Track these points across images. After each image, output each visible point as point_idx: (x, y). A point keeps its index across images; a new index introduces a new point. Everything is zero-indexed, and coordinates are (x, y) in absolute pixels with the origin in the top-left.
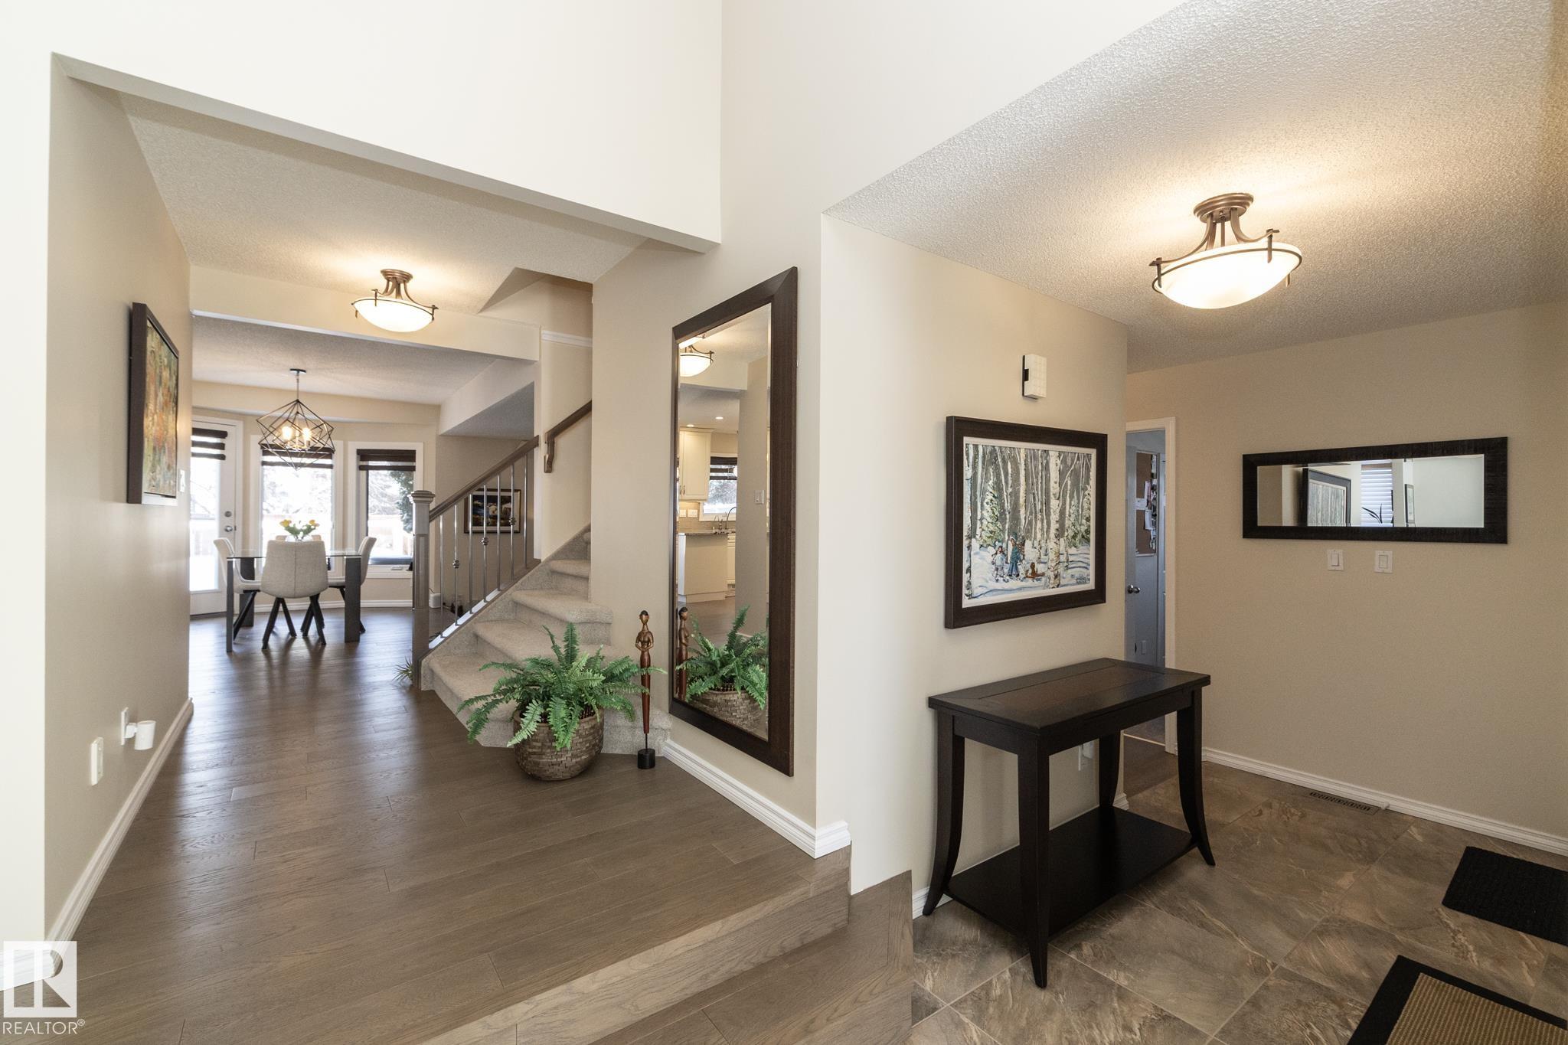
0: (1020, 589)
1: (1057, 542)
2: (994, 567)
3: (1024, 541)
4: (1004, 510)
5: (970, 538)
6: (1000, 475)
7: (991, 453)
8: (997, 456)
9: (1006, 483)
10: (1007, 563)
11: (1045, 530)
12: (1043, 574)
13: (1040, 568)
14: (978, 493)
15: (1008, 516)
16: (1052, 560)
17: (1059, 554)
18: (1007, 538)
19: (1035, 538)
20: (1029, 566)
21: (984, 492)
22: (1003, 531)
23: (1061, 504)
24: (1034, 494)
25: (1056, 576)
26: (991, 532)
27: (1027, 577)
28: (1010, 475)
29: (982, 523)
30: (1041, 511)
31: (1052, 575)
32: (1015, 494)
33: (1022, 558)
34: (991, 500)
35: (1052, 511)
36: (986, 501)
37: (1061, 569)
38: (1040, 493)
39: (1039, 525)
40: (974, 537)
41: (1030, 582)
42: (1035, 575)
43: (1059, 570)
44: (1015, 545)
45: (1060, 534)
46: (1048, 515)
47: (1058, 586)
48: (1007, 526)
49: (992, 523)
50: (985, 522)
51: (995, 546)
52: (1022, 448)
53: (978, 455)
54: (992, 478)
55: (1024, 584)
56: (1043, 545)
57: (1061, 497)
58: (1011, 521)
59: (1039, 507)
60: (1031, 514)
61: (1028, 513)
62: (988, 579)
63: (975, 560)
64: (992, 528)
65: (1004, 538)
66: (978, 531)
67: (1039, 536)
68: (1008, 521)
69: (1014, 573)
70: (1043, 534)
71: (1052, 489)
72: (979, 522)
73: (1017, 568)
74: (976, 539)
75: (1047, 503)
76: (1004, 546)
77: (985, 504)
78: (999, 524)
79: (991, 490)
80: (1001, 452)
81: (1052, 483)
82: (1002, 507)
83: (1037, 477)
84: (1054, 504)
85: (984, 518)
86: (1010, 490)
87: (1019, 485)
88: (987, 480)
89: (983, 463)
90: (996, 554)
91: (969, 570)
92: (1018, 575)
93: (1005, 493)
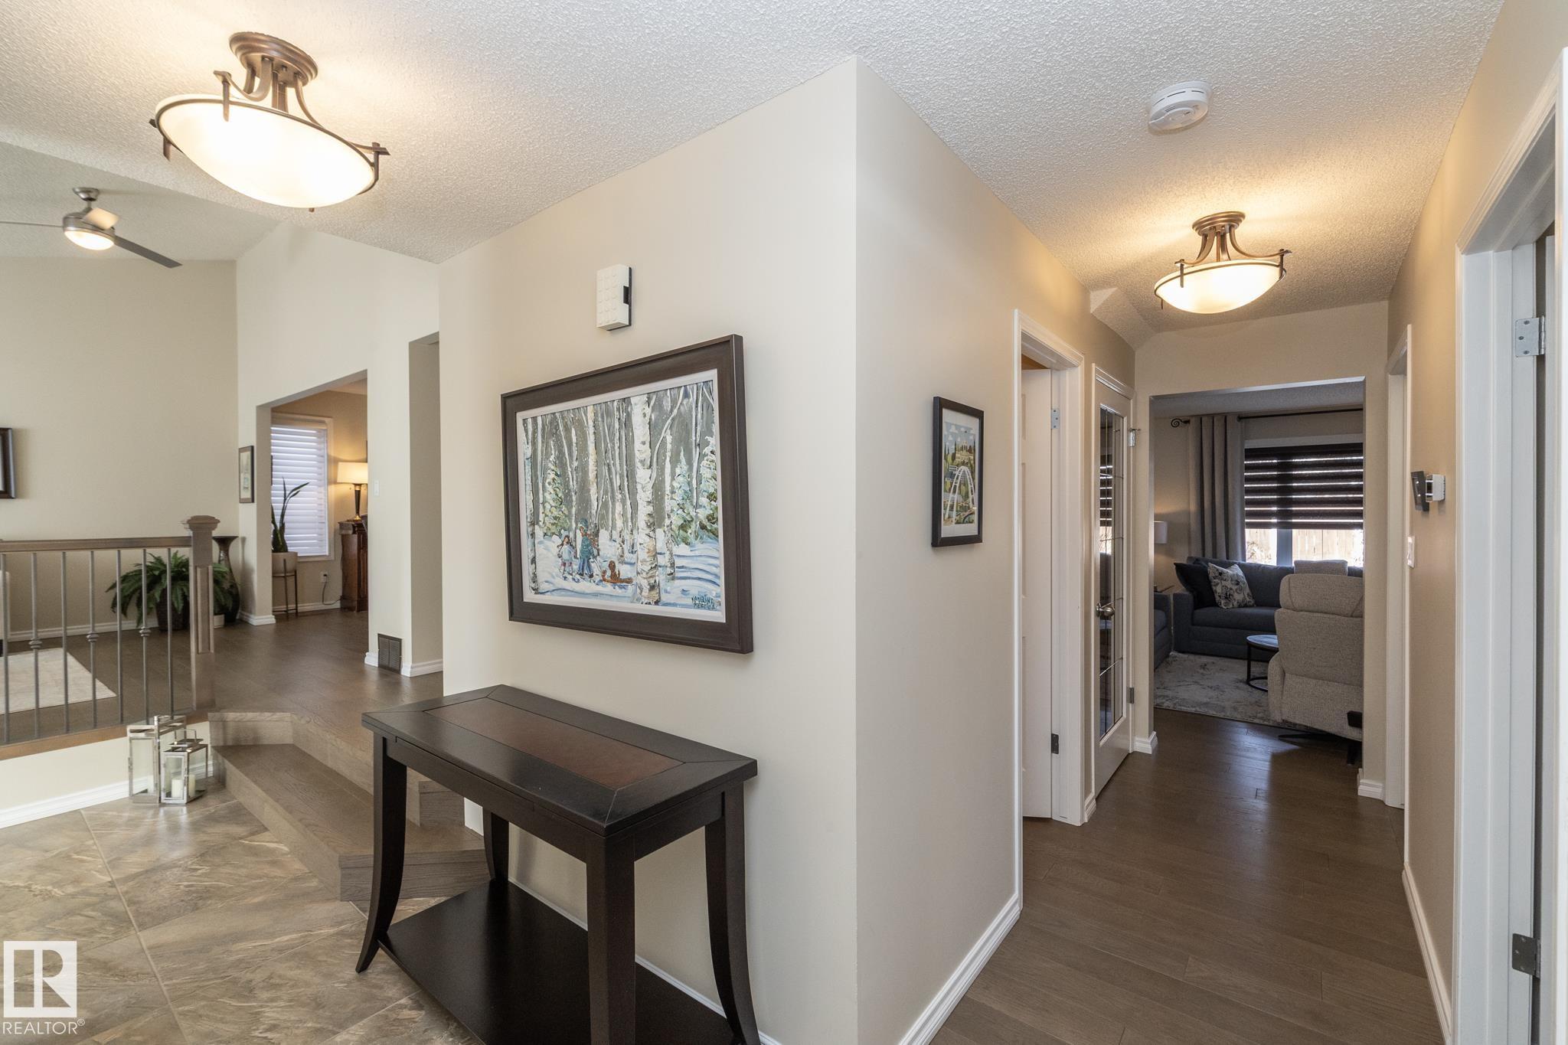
0: (596, 595)
1: (651, 534)
2: (560, 560)
3: (598, 531)
4: (570, 491)
5: (534, 525)
6: (563, 447)
7: (551, 423)
8: (558, 424)
9: (570, 455)
10: (575, 557)
11: (629, 516)
12: (629, 581)
13: (624, 571)
14: (539, 473)
15: (574, 498)
16: (644, 561)
17: (655, 554)
18: (574, 526)
19: (614, 527)
20: (606, 565)
21: (545, 470)
22: (569, 516)
23: (654, 475)
24: (609, 465)
25: (652, 588)
26: (555, 518)
27: (604, 580)
28: (574, 445)
29: (544, 507)
30: (620, 488)
31: (645, 583)
32: (583, 469)
33: (595, 553)
34: (554, 480)
35: (639, 487)
36: (547, 481)
37: (661, 577)
38: (618, 462)
39: (619, 508)
40: (538, 524)
41: (608, 588)
42: (615, 579)
43: (657, 579)
44: (585, 535)
45: (656, 521)
46: (633, 493)
47: (657, 603)
48: (574, 510)
49: (556, 507)
50: (548, 506)
51: (560, 535)
52: (589, 405)
53: (537, 428)
54: (553, 452)
55: (600, 588)
56: (627, 537)
57: (656, 462)
58: (578, 504)
59: (617, 482)
60: (606, 493)
61: (602, 492)
62: (554, 574)
63: (540, 549)
64: (556, 513)
65: (571, 525)
66: (541, 518)
67: (619, 523)
68: (574, 503)
69: (585, 572)
70: (625, 522)
71: (637, 453)
72: (541, 506)
73: (589, 566)
74: (540, 526)
75: (631, 475)
76: (571, 535)
77: (547, 484)
78: (564, 508)
79: (553, 467)
80: (563, 418)
81: (637, 445)
82: (566, 485)
83: (612, 441)
84: (643, 475)
85: (546, 502)
86: (576, 464)
87: (588, 455)
88: (547, 455)
89: (543, 437)
90: (562, 545)
91: (533, 561)
92: (591, 576)
93: (569, 469)
